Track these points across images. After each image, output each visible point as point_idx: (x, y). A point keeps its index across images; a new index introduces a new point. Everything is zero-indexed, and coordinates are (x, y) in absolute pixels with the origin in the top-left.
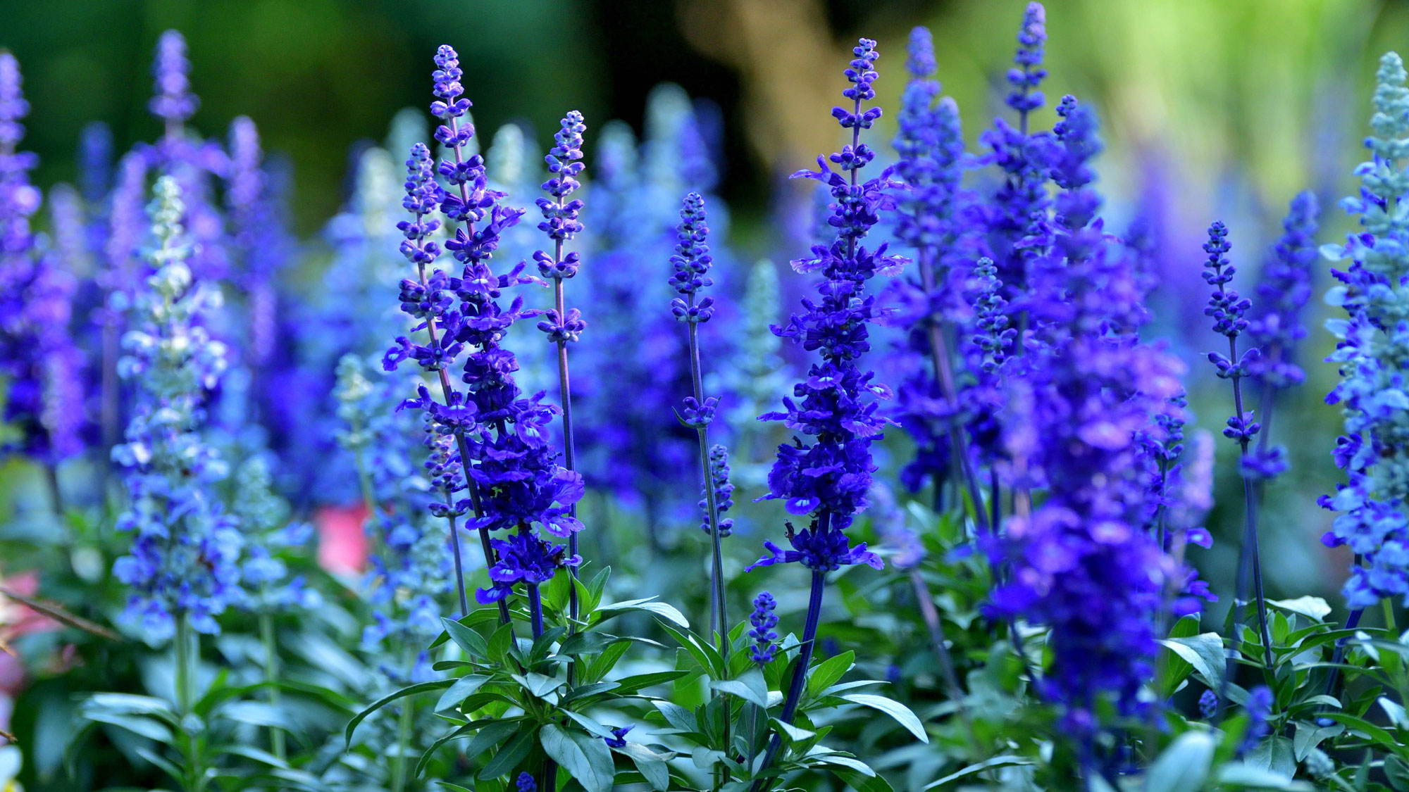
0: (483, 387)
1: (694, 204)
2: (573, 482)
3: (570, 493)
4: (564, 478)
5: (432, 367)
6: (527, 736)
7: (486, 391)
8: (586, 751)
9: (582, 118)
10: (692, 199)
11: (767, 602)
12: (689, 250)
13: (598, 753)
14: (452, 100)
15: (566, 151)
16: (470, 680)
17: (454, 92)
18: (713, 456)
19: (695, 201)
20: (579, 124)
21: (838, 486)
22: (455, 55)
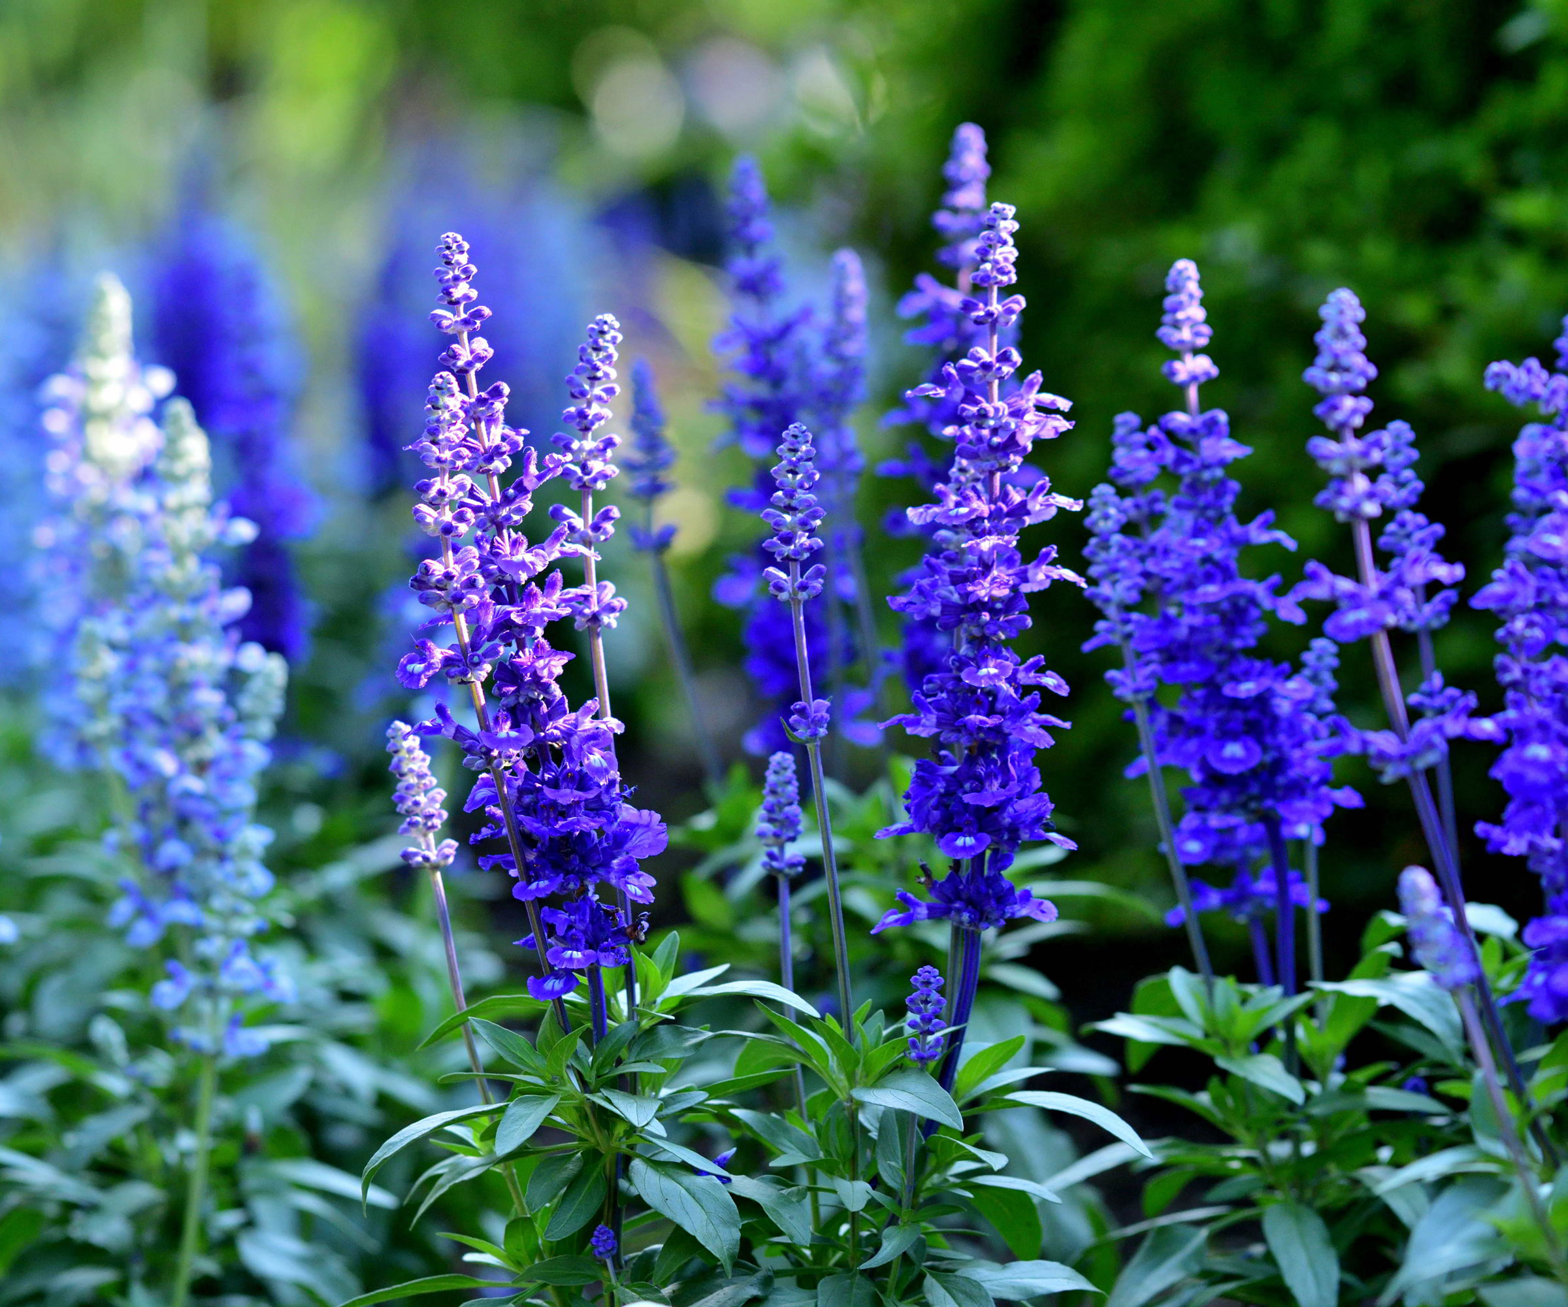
0: (521, 700)
1: (799, 439)
2: (648, 826)
3: (648, 841)
4: (634, 820)
5: (465, 680)
6: (595, 1175)
7: (526, 706)
8: (697, 1196)
9: (617, 325)
10: (797, 433)
11: (932, 980)
12: (794, 503)
13: (716, 1199)
14: (461, 308)
15: (597, 369)
16: (524, 1105)
17: (466, 297)
18: (777, 769)
19: (800, 435)
20: (613, 333)
21: (1005, 815)
22: (466, 246)
